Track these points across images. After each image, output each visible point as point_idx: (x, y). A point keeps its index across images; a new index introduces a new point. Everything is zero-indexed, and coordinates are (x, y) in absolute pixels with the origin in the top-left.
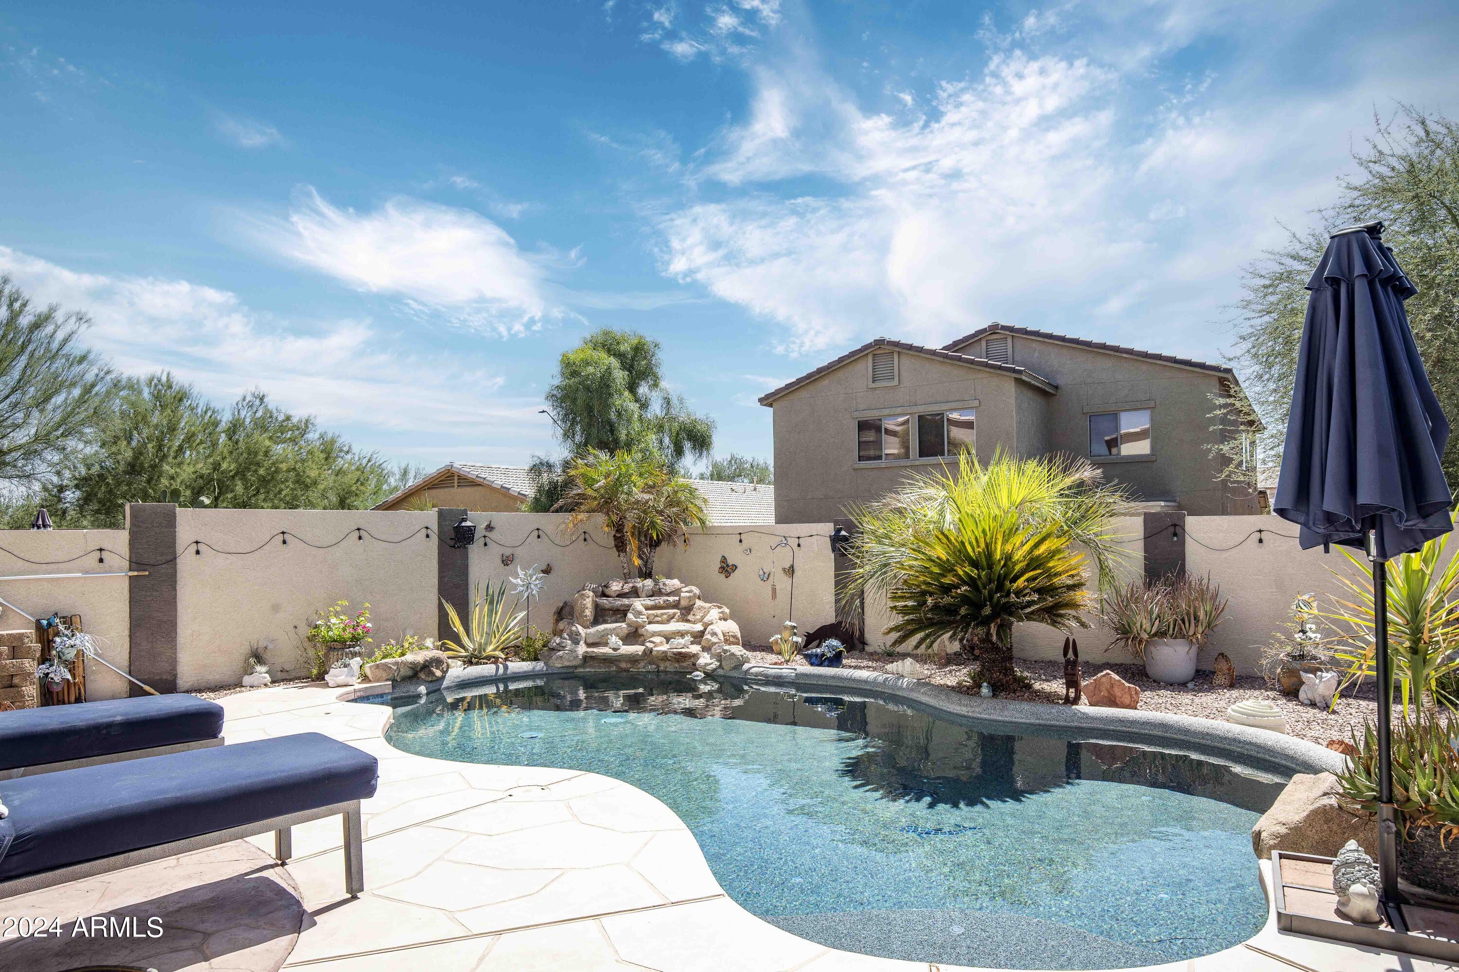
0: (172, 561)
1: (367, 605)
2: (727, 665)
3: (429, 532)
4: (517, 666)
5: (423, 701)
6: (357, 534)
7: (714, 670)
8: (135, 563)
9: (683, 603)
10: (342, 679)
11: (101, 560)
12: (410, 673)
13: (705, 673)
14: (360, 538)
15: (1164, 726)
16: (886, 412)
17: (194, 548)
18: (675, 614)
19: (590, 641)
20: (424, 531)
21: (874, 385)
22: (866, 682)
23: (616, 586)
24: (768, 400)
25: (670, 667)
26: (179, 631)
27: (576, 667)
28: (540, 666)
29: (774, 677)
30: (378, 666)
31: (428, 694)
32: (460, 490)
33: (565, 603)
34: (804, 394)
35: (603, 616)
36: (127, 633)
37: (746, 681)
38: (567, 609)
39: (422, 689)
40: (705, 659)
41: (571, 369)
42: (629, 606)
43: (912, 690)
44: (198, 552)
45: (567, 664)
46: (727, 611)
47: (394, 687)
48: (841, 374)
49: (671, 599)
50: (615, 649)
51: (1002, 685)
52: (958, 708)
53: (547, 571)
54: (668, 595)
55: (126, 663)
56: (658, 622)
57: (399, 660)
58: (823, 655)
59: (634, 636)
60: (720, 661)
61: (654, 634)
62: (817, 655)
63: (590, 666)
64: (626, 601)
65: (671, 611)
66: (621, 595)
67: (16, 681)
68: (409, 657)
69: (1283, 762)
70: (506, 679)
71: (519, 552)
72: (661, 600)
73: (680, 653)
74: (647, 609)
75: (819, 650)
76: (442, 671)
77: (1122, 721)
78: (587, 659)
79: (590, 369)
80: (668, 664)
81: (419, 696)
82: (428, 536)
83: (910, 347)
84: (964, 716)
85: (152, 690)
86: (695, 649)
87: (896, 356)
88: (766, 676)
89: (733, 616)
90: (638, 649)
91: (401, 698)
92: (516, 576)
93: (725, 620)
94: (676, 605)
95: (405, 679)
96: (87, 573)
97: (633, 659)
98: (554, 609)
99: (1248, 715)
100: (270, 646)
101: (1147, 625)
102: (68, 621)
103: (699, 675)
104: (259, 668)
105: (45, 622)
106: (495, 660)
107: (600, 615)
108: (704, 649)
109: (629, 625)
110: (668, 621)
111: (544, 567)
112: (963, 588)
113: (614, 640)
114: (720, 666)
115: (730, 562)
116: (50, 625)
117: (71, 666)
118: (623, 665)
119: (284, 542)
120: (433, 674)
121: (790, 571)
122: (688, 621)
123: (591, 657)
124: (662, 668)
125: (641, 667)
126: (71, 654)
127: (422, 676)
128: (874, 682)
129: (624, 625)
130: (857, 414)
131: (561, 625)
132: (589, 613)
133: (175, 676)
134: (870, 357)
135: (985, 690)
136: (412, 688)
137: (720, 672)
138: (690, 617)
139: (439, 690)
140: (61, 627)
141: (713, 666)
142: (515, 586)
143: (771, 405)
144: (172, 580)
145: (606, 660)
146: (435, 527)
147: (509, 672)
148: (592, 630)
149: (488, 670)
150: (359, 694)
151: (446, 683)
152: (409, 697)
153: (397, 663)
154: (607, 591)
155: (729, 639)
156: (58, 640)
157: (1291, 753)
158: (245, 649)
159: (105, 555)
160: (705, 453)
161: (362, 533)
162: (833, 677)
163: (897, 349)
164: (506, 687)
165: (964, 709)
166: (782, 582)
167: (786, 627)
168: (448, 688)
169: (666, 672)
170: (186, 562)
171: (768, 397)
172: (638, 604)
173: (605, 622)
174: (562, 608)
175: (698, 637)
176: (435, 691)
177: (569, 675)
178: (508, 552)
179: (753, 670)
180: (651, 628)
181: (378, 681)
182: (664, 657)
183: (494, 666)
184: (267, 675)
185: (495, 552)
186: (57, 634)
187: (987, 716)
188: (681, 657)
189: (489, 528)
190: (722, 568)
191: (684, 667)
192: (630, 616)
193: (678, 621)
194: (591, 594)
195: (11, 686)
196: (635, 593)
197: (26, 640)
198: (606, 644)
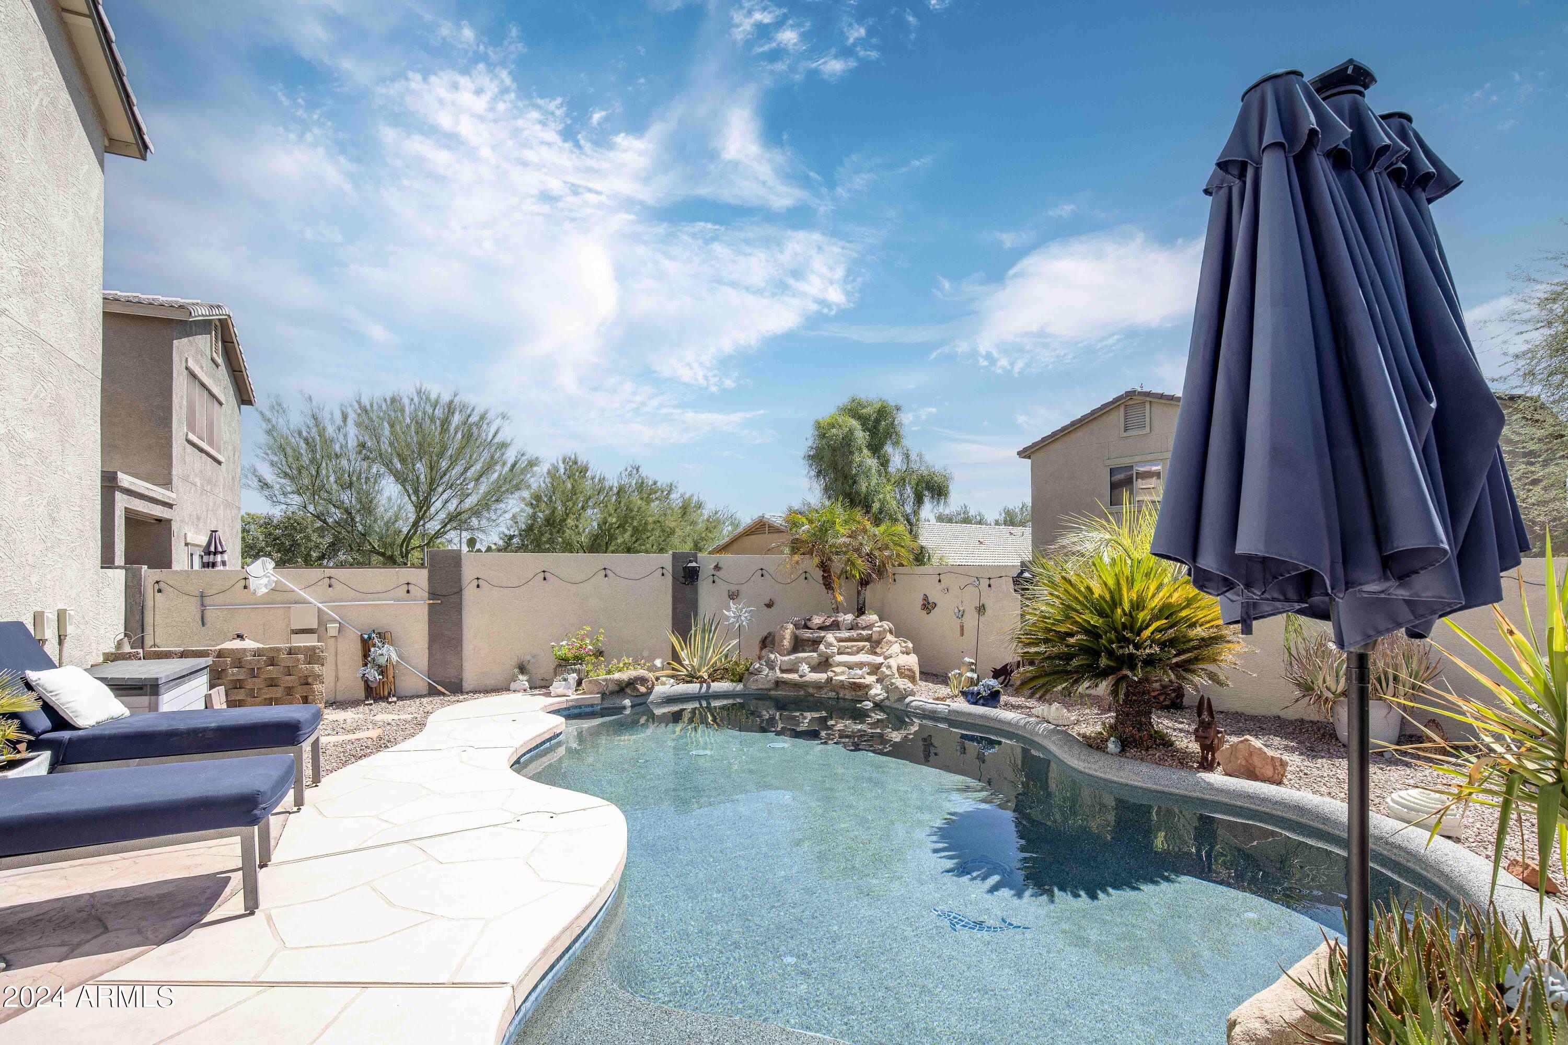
0: (459, 592)
1: (601, 630)
2: (894, 697)
3: (665, 571)
4: (717, 686)
5: (628, 712)
6: (603, 572)
7: (883, 701)
8: (433, 594)
9: (875, 637)
10: (560, 691)
11: (408, 592)
12: (617, 688)
13: (874, 703)
14: (606, 576)
15: (1299, 809)
16: (1137, 459)
17: (475, 583)
18: (864, 647)
19: (784, 668)
20: (660, 571)
21: (1125, 434)
22: (1009, 723)
23: (817, 620)
24: (1025, 453)
25: (849, 695)
26: (465, 646)
27: (770, 690)
28: (740, 687)
29: (930, 711)
30: (590, 681)
31: (632, 706)
32: (770, 535)
33: (770, 634)
34: (1058, 446)
35: (802, 646)
36: (427, 646)
37: (908, 714)
38: (770, 639)
39: (627, 702)
40: (877, 691)
41: (822, 432)
42: (824, 637)
43: (1046, 737)
44: (478, 586)
45: (761, 686)
46: (910, 645)
47: (603, 699)
48: (1095, 426)
49: (864, 633)
50: (801, 676)
51: (1135, 740)
52: (1076, 762)
53: (769, 605)
54: (863, 629)
55: (426, 669)
56: (848, 654)
57: (608, 677)
58: (979, 693)
59: (824, 664)
60: (887, 692)
61: (840, 664)
62: (973, 693)
63: (782, 690)
64: (823, 634)
65: (861, 644)
66: (821, 628)
67: (310, 680)
68: (617, 676)
69: (1436, 880)
70: (708, 697)
71: (743, 589)
72: (854, 633)
73: (855, 683)
74: (840, 640)
75: (976, 688)
76: (647, 688)
77: (1250, 797)
78: (778, 683)
79: (834, 431)
80: (847, 692)
81: (624, 708)
82: (663, 575)
83: (1161, 396)
84: (1081, 772)
85: (443, 690)
86: (870, 679)
87: (1147, 405)
88: (924, 710)
89: (916, 651)
90: (821, 677)
91: (609, 708)
92: (729, 609)
93: (908, 654)
94: (868, 639)
95: (612, 693)
96: (399, 601)
97: (818, 686)
98: (760, 638)
99: (1410, 809)
100: (532, 661)
101: (1330, 682)
102: (381, 636)
103: (869, 705)
104: (521, 677)
105: (366, 636)
106: (702, 681)
107: (798, 645)
108: (878, 681)
109: (820, 655)
110: (858, 653)
111: (767, 602)
112: (1079, 637)
113: (805, 668)
114: (887, 698)
115: (931, 600)
116: (370, 638)
117: (382, 671)
118: (811, 690)
119: (545, 579)
120: (638, 690)
121: (981, 609)
122: (875, 653)
123: (783, 682)
124: (841, 696)
125: (827, 694)
126: (382, 661)
127: (628, 691)
128: (1016, 725)
129: (815, 655)
130: (1108, 462)
131: (764, 652)
132: (787, 643)
133: (461, 680)
134: (1122, 409)
135: (1112, 746)
136: (618, 701)
137: (887, 703)
138: (878, 650)
139: (645, 703)
140: (376, 640)
141: (881, 697)
142: (728, 618)
143: (1029, 457)
144: (458, 608)
145: (796, 685)
146: (669, 567)
147: (711, 691)
148: (786, 658)
149: (694, 688)
150: (571, 703)
151: (651, 698)
152: (616, 708)
153: (606, 680)
154: (809, 624)
155: (904, 672)
156: (372, 649)
157: (1447, 870)
158: (515, 661)
159: (411, 588)
160: (942, 502)
161: (608, 572)
162: (981, 717)
163: (1148, 399)
164: (709, 704)
165: (1081, 764)
166: (971, 620)
167: (964, 663)
168: (652, 702)
169: (844, 699)
170: (470, 593)
171: (1025, 450)
172: (830, 637)
173: (804, 651)
174: (766, 638)
175: (875, 669)
176: (640, 704)
177: (762, 696)
178: (734, 588)
179: (914, 704)
180: (839, 658)
181: (591, 694)
182: (842, 685)
183: (698, 685)
184: (527, 683)
185: (723, 588)
186: (374, 645)
187: (1102, 775)
188: (857, 687)
189: (717, 568)
190: (924, 605)
191: (859, 696)
192: (822, 647)
193: (867, 653)
194: (791, 626)
195: (307, 684)
196: (835, 626)
197: (317, 651)
198: (796, 671)
